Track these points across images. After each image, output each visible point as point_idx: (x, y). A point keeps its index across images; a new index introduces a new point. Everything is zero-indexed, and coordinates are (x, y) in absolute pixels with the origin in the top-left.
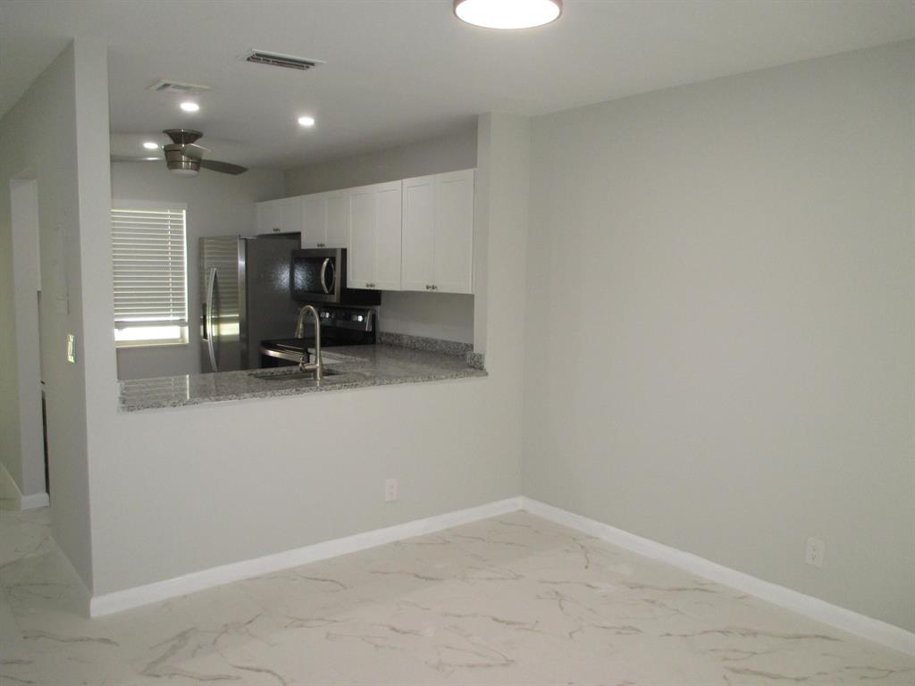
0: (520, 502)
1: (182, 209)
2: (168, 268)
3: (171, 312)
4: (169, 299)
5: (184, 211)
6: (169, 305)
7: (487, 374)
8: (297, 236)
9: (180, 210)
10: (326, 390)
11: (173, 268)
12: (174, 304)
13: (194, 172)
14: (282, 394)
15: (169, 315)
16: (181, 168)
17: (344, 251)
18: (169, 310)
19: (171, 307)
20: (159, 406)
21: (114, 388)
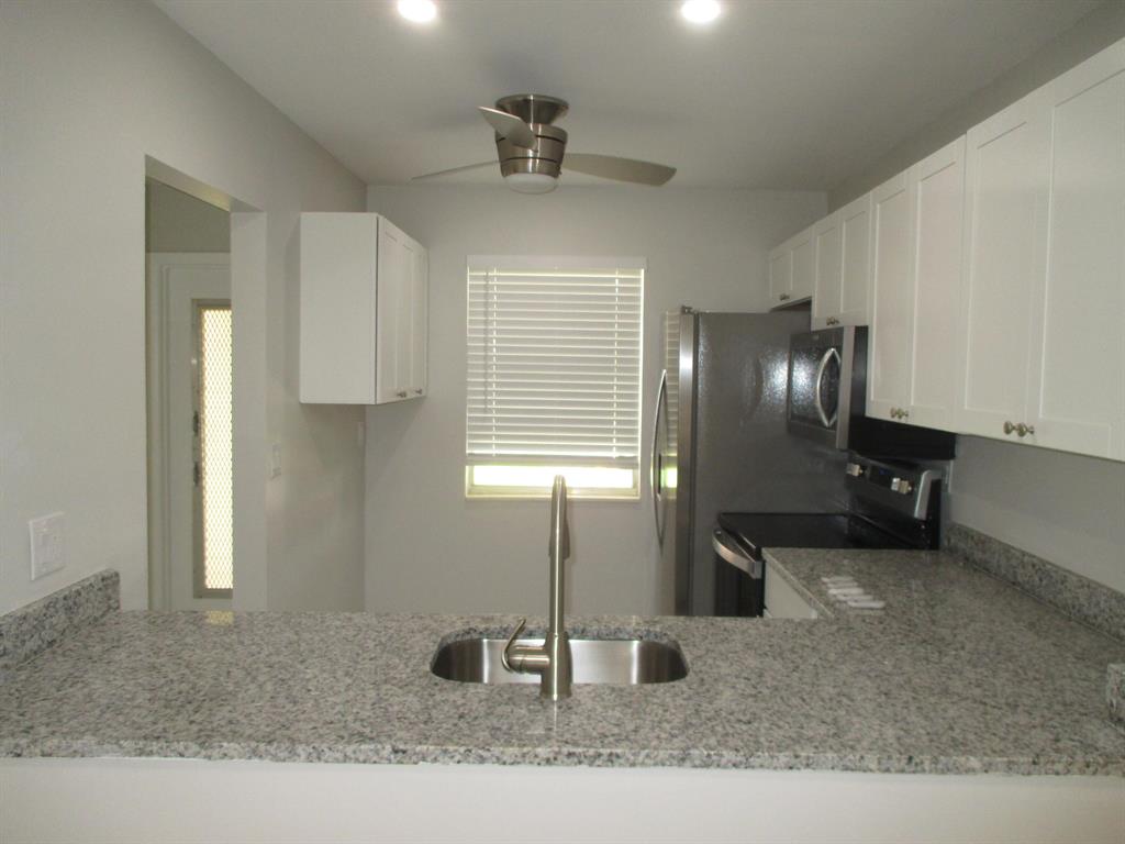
1: (639, 268)
2: (611, 369)
3: (615, 443)
4: (611, 422)
5: (643, 271)
6: (610, 431)
8: (806, 305)
9: (634, 268)
10: (500, 761)
11: (620, 369)
12: (619, 431)
14: (346, 758)
15: (610, 448)
16: (525, 171)
18: (611, 439)
19: (614, 435)
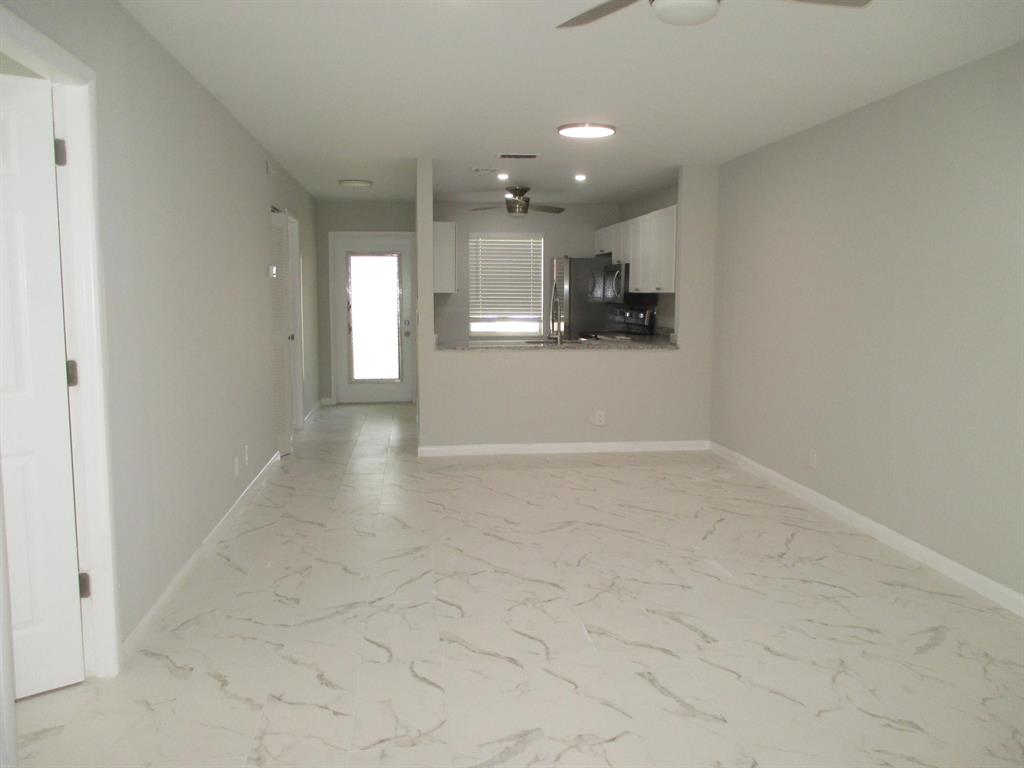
0: (706, 445)
2: (530, 281)
3: (532, 312)
4: (530, 303)
5: (544, 239)
6: (530, 307)
7: (677, 348)
8: (610, 254)
9: (540, 238)
11: (534, 281)
13: (523, 214)
15: (530, 314)
16: (516, 212)
17: (627, 266)
19: (532, 309)
20: (455, 349)
21: (432, 338)
